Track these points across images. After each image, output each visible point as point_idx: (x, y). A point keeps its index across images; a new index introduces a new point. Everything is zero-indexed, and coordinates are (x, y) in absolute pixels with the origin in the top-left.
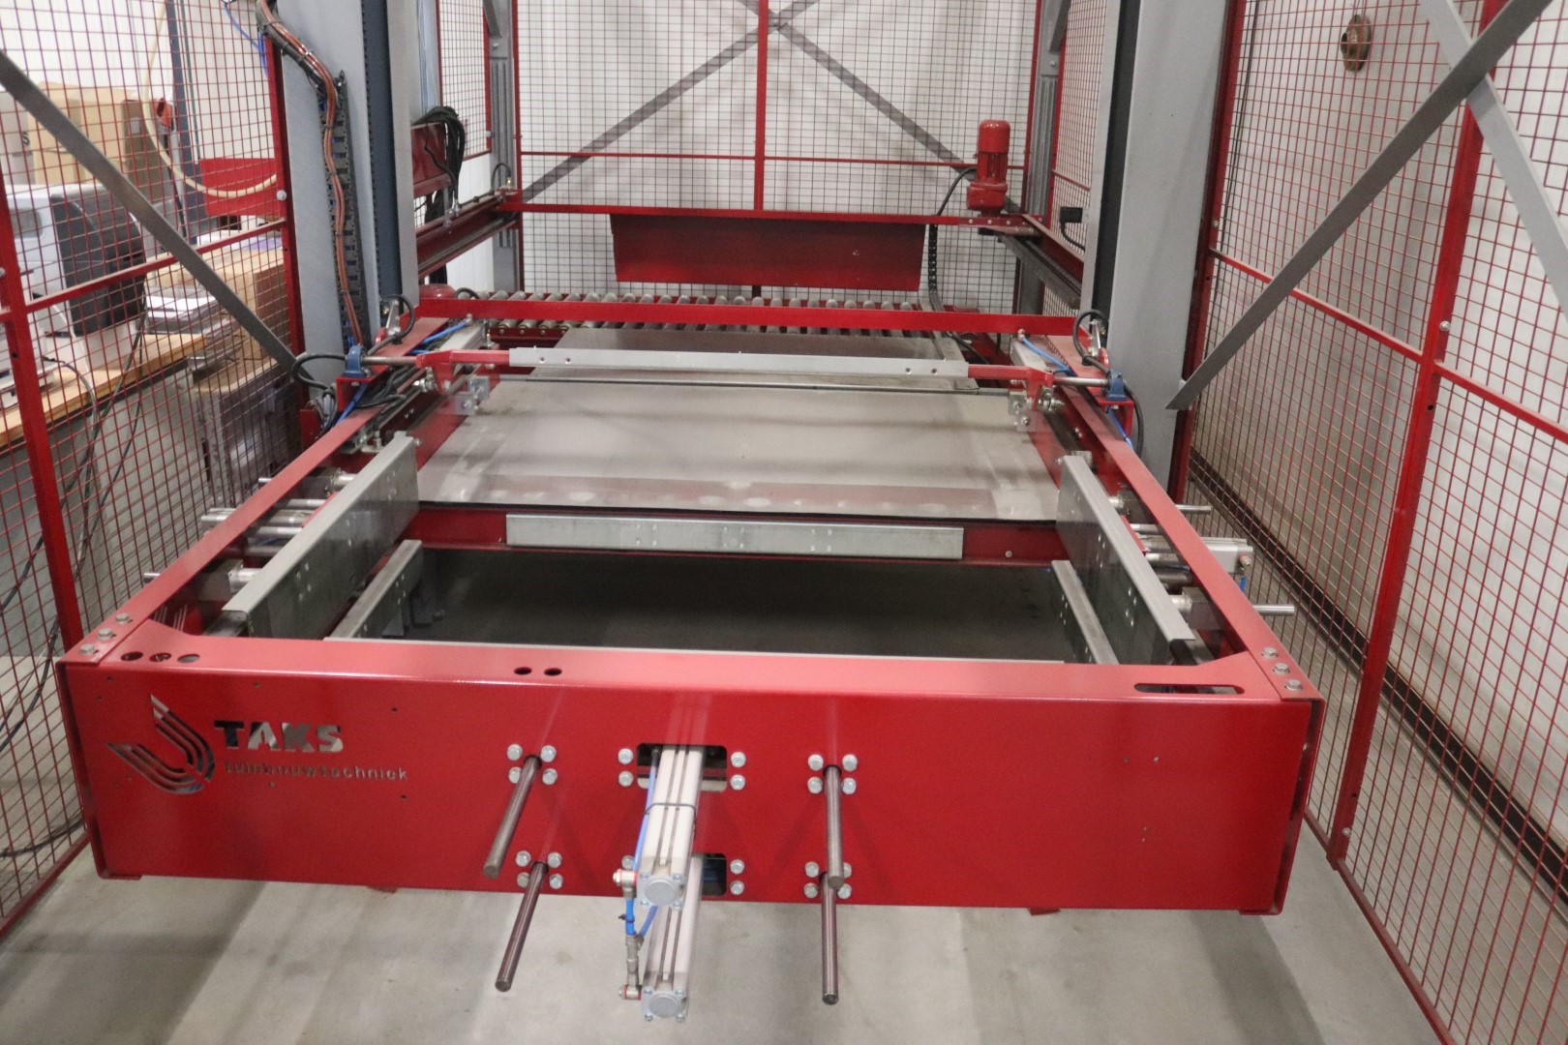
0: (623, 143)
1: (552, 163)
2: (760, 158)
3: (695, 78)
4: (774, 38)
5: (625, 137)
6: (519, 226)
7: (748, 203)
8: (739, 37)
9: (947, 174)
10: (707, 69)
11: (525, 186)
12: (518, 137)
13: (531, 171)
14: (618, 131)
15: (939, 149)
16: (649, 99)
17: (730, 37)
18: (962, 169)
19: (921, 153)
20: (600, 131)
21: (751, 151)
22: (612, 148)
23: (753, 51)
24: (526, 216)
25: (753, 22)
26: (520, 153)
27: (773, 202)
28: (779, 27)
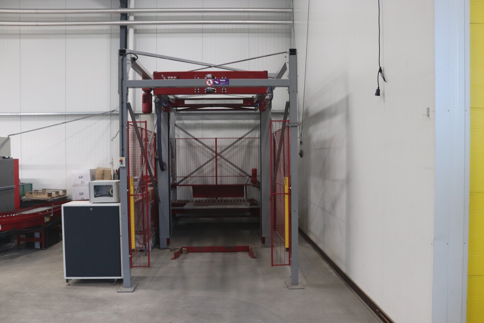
0: (194, 175)
1: (182, 178)
2: (216, 176)
3: (205, 164)
4: (218, 157)
5: (194, 174)
6: (176, 189)
7: (215, 183)
8: (212, 157)
9: (247, 177)
10: (207, 162)
11: (177, 182)
12: (176, 174)
13: (178, 180)
14: (193, 173)
15: (246, 173)
16: (198, 167)
17: (211, 157)
18: (250, 177)
19: (243, 174)
20: (190, 173)
21: (215, 175)
22: (192, 176)
23: (215, 159)
24: (177, 187)
25: (215, 155)
26: (176, 177)
27: (219, 183)
28: (219, 155)
